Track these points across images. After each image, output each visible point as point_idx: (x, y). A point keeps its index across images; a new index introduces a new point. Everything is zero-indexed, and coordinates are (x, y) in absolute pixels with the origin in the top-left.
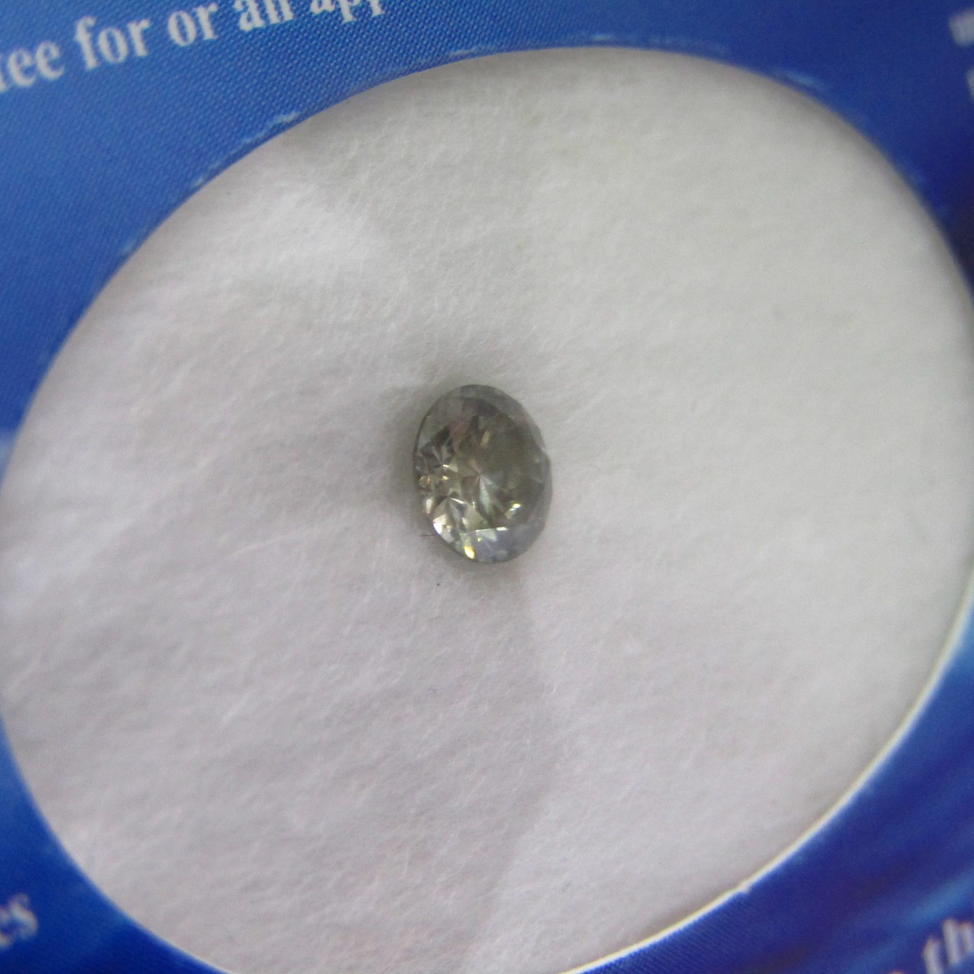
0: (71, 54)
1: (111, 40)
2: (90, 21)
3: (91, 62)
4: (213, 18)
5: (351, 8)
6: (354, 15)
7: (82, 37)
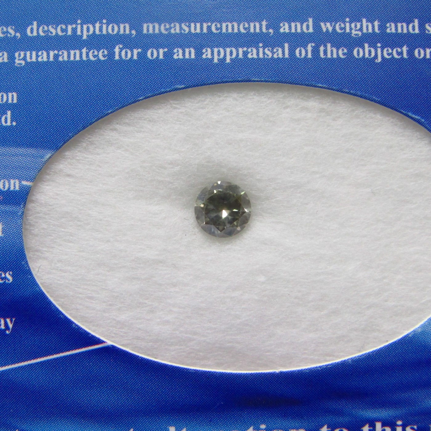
0: (111, 54)
1: (126, 53)
2: (121, 46)
3: (117, 57)
4: (164, 53)
5: (218, 59)
6: (218, 61)
7: (117, 50)
